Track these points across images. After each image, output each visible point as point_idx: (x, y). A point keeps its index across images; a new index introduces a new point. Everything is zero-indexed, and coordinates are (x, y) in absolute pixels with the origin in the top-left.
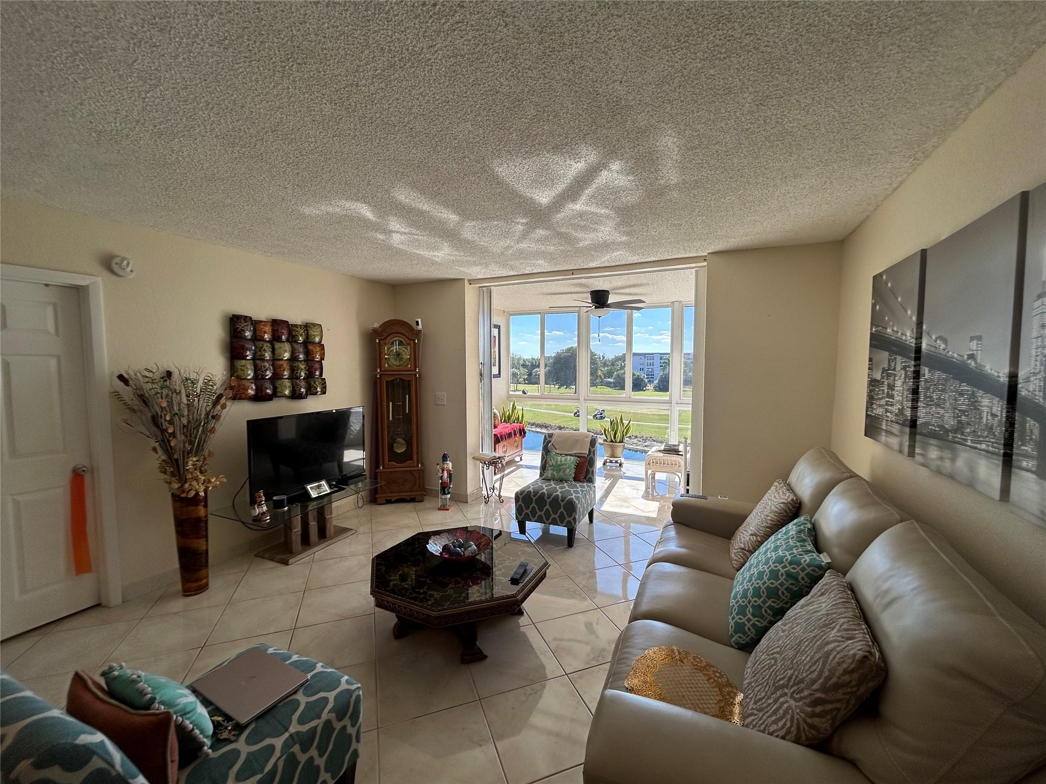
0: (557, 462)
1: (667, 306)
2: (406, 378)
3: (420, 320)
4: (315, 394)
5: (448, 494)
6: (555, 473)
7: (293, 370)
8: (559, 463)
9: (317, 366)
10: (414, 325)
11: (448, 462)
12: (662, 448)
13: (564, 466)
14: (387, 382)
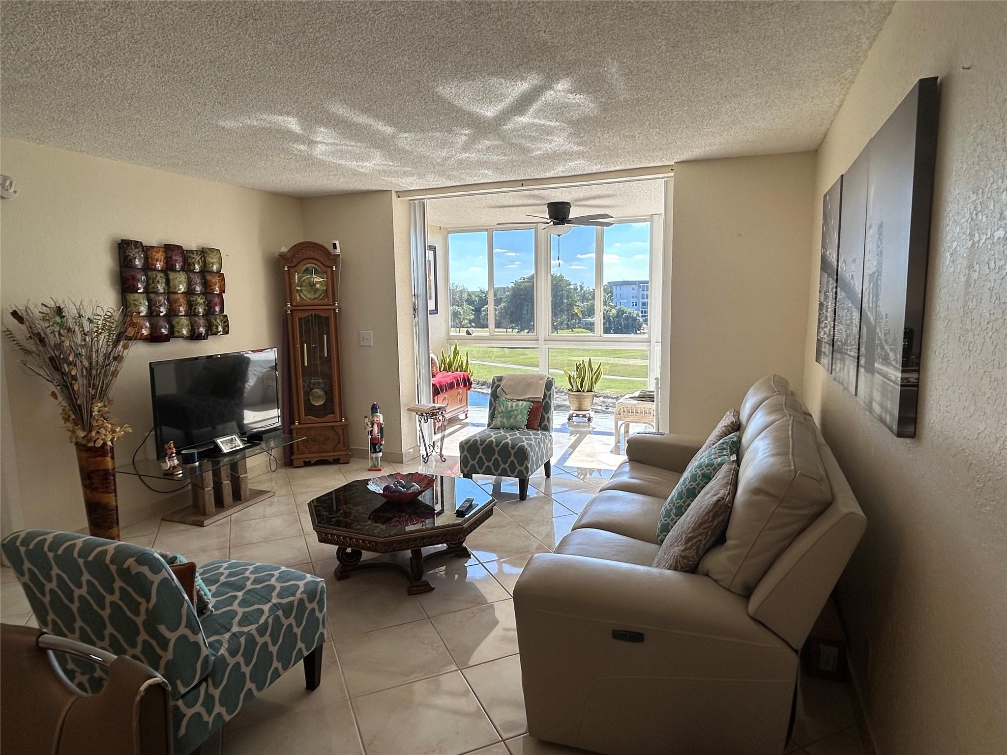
0: (506, 408)
1: (645, 221)
2: (323, 315)
3: (337, 242)
4: (216, 334)
5: (380, 451)
6: (505, 420)
7: (191, 305)
8: (509, 409)
9: (216, 300)
10: (331, 248)
11: (378, 414)
12: (637, 394)
13: (516, 412)
14: (299, 319)
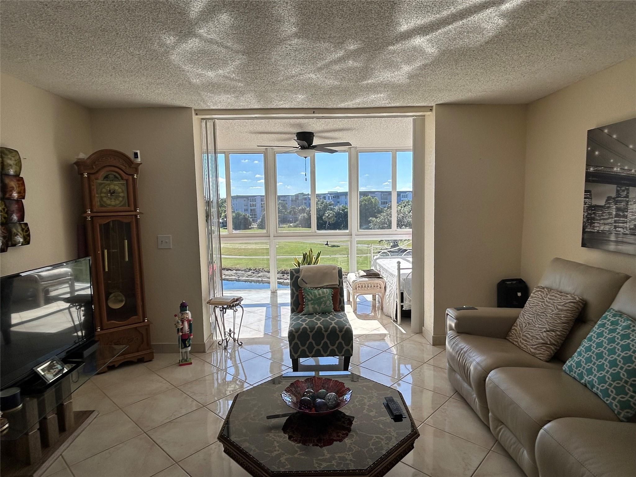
0: (315, 296)
2: (126, 220)
3: (138, 152)
4: (14, 245)
5: (189, 346)
6: (316, 306)
8: (318, 296)
9: (15, 207)
10: (132, 157)
11: (188, 312)
13: (324, 299)
14: (100, 225)
